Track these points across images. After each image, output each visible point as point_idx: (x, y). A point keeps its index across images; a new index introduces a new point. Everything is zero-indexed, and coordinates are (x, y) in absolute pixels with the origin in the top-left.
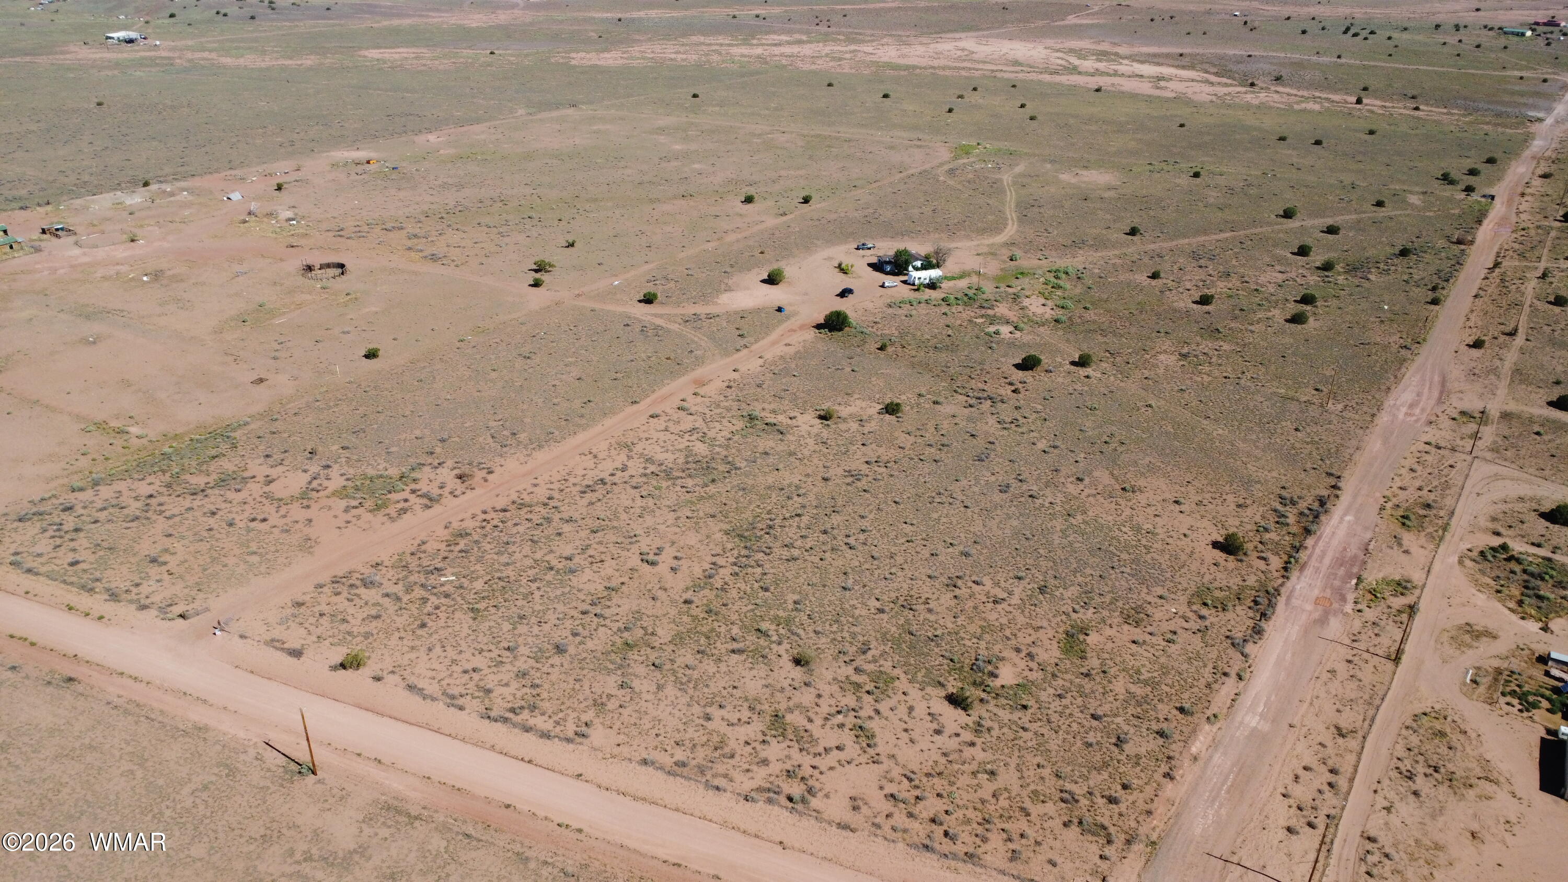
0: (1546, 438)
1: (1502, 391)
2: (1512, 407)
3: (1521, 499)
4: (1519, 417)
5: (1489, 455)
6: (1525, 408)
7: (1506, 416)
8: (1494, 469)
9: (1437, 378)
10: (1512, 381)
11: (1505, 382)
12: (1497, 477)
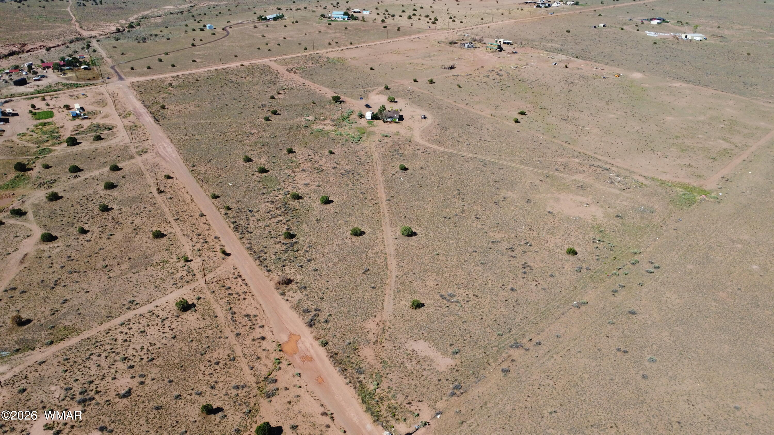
0: (115, 157)
1: (141, 165)
2: (133, 161)
3: (111, 140)
4: (128, 159)
5: (128, 145)
6: (128, 163)
7: (132, 157)
8: (124, 142)
9: (167, 159)
10: (141, 170)
11: (143, 168)
12: (122, 141)
